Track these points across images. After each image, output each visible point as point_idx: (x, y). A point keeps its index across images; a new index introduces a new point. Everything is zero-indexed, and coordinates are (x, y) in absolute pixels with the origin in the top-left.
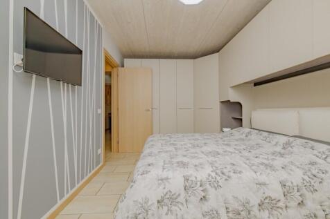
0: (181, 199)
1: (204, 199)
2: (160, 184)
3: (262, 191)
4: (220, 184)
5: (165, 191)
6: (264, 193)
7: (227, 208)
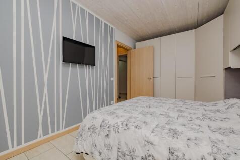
0: (97, 131)
1: (107, 136)
2: (92, 120)
3: (147, 148)
4: (119, 131)
5: (93, 124)
6: (149, 151)
7: (118, 148)
